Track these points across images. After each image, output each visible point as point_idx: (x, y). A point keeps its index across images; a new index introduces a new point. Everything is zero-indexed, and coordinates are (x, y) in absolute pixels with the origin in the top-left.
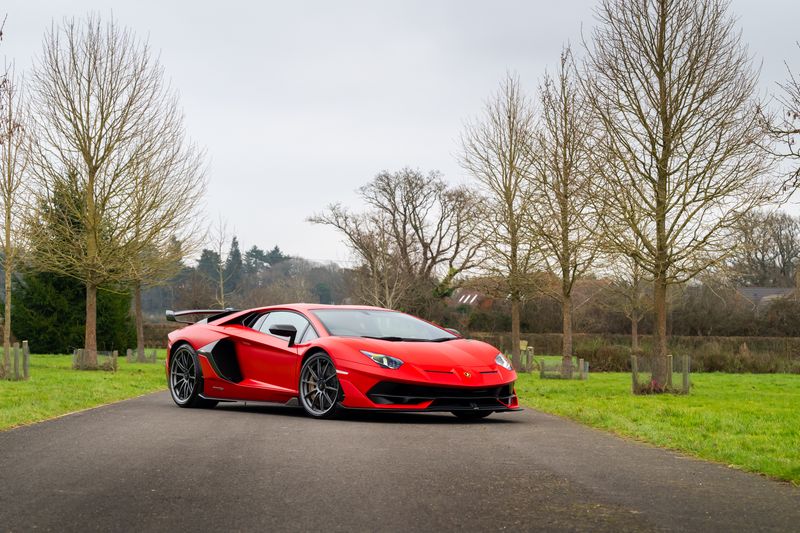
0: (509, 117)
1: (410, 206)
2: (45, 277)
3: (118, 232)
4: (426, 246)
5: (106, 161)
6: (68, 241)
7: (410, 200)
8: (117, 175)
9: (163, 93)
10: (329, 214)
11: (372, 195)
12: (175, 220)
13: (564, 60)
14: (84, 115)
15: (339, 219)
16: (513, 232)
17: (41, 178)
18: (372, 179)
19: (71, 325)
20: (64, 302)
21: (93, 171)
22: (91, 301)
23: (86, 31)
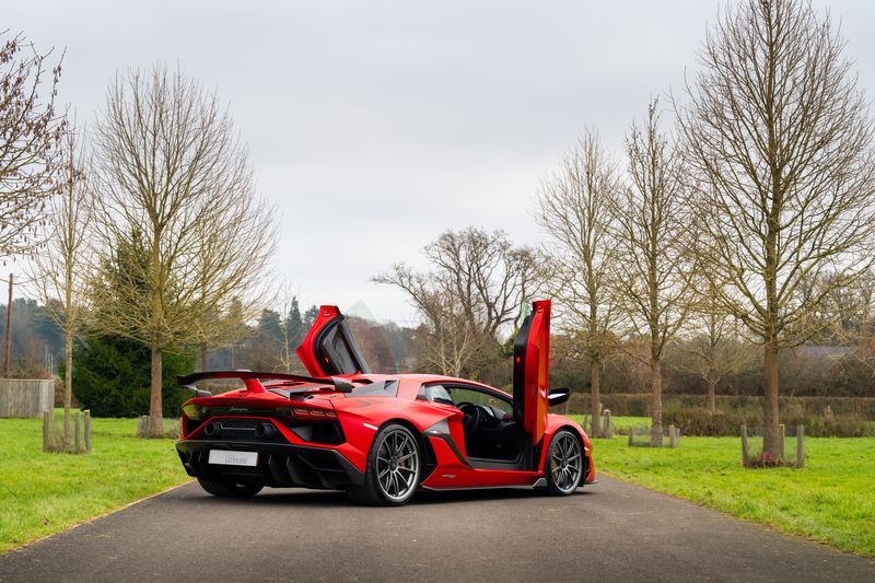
0: (588, 173)
1: (475, 266)
2: (108, 340)
3: (183, 293)
4: (491, 306)
5: (172, 218)
6: (132, 302)
7: (475, 259)
8: (184, 233)
9: (232, 147)
10: (393, 274)
11: (436, 255)
12: (245, 280)
13: (652, 112)
14: (150, 170)
15: (403, 278)
16: (592, 292)
17: (104, 236)
18: (436, 239)
19: (134, 387)
20: (126, 365)
21: (158, 229)
22: (157, 364)
23: (152, 82)
